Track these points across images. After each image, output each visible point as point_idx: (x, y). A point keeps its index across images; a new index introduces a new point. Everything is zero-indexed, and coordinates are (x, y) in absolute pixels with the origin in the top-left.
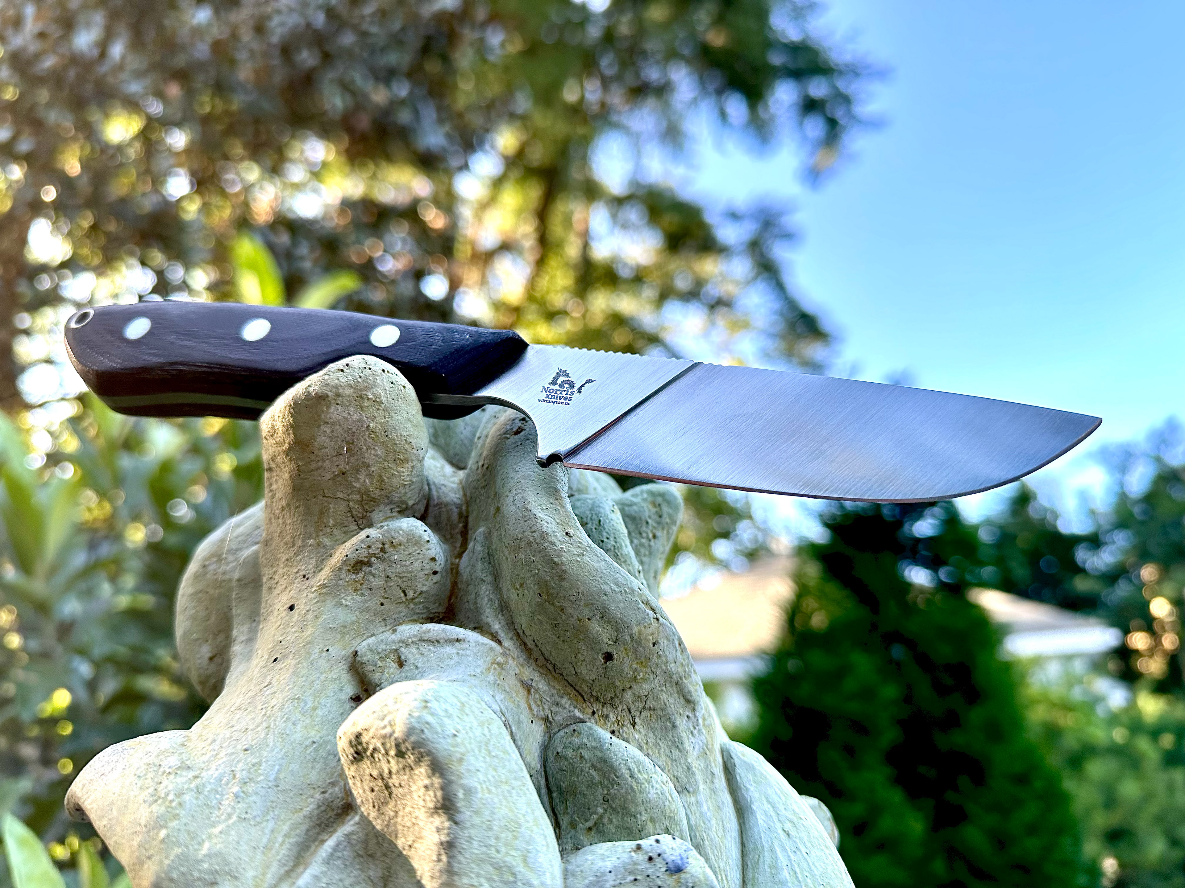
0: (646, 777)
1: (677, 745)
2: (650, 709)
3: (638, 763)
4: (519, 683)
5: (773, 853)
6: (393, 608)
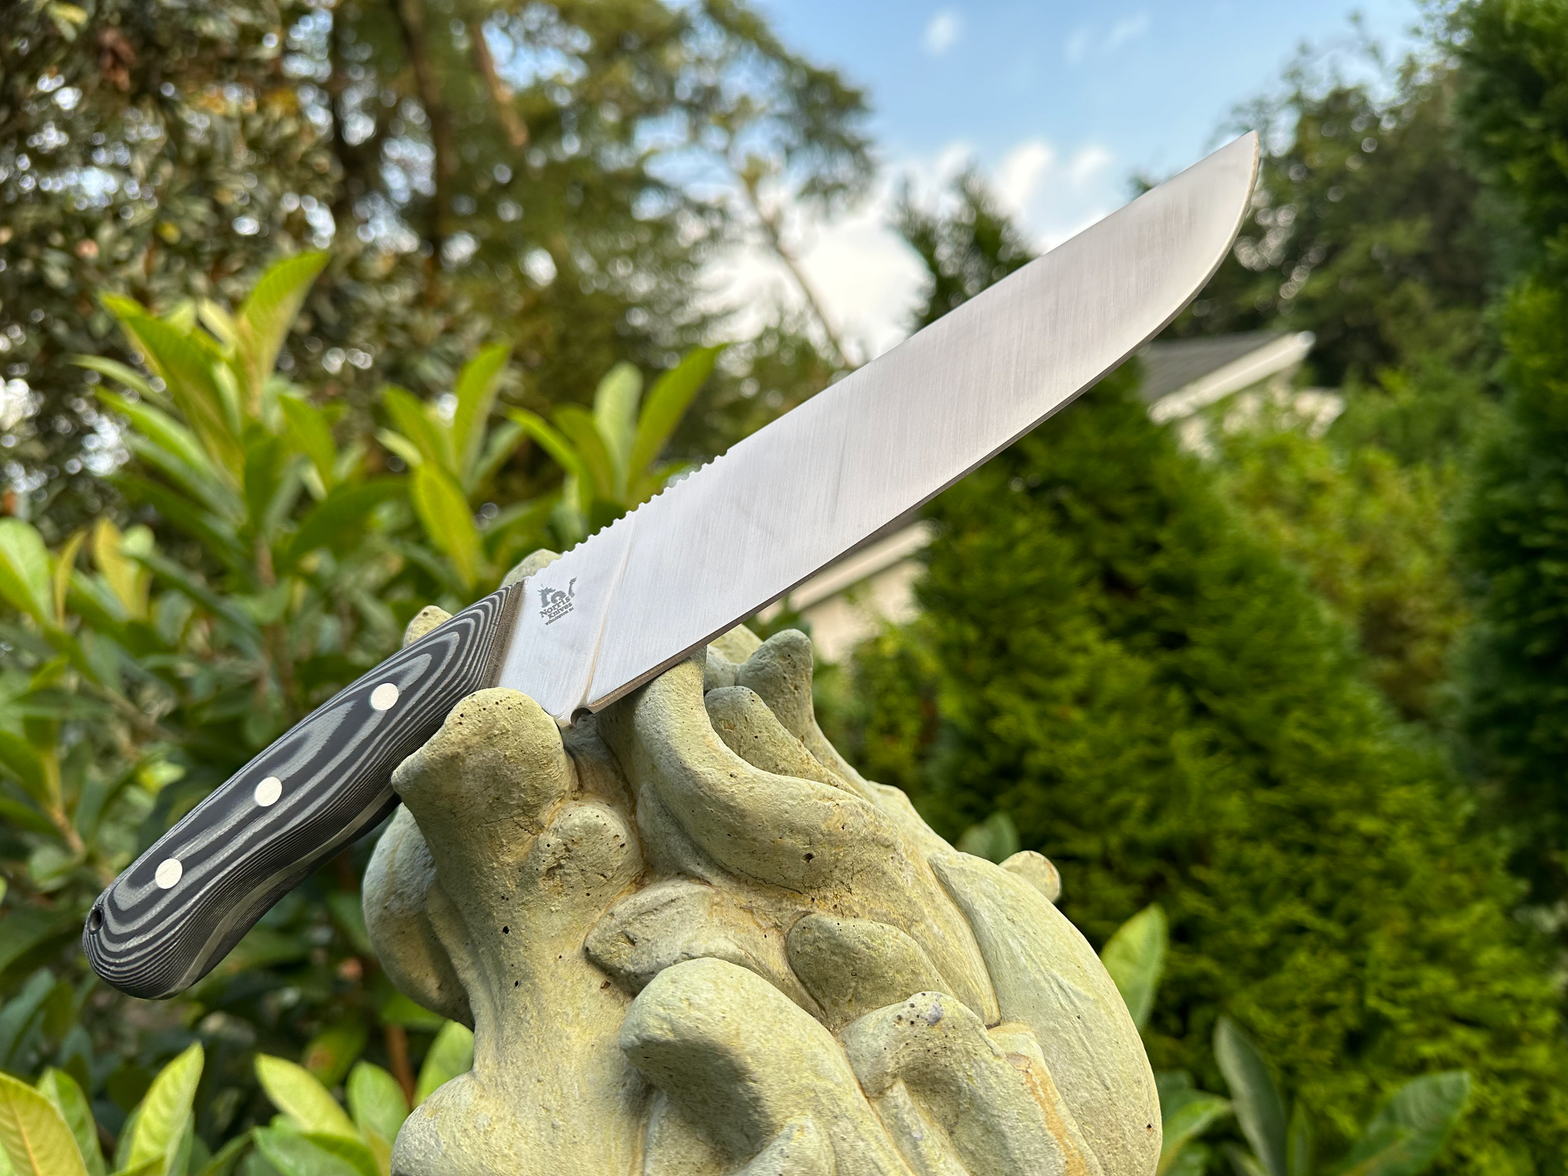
0: (879, 942)
1: (893, 886)
2: (858, 872)
3: (869, 934)
4: (741, 911)
5: (1006, 943)
6: (599, 893)
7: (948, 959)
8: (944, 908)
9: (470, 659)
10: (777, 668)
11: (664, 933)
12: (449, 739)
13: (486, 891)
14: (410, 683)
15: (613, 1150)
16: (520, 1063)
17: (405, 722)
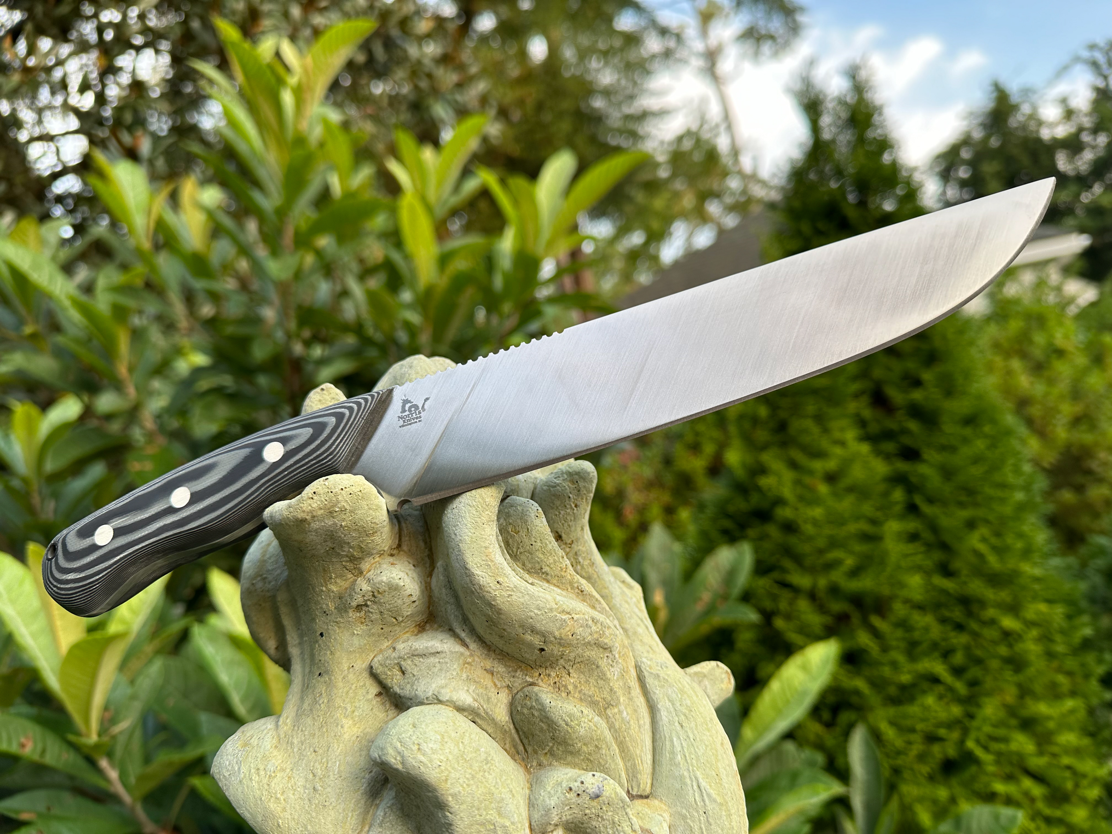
0: (577, 722)
1: (603, 677)
2: (579, 662)
3: (570, 716)
4: (485, 672)
5: (672, 741)
6: (390, 629)
7: (627, 739)
8: (636, 700)
9: (339, 441)
10: (566, 489)
11: (426, 674)
12: (301, 507)
13: (315, 603)
14: (293, 447)
15: (349, 819)
16: (306, 733)
17: (282, 475)
